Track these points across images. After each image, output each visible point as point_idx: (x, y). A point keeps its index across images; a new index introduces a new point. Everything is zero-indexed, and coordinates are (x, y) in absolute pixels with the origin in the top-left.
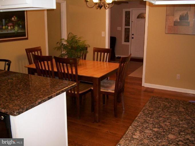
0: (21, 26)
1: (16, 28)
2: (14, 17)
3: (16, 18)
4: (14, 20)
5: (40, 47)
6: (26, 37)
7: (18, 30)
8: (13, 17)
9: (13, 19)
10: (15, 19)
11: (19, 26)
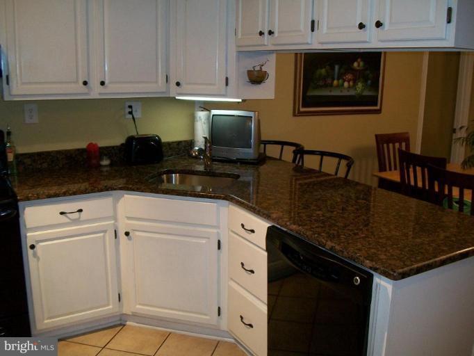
0: (369, 82)
1: (360, 85)
2: (359, 60)
3: (362, 64)
4: (358, 68)
5: (407, 133)
6: (378, 108)
7: (362, 91)
8: (356, 60)
9: (355, 64)
10: (359, 66)
11: (366, 81)
